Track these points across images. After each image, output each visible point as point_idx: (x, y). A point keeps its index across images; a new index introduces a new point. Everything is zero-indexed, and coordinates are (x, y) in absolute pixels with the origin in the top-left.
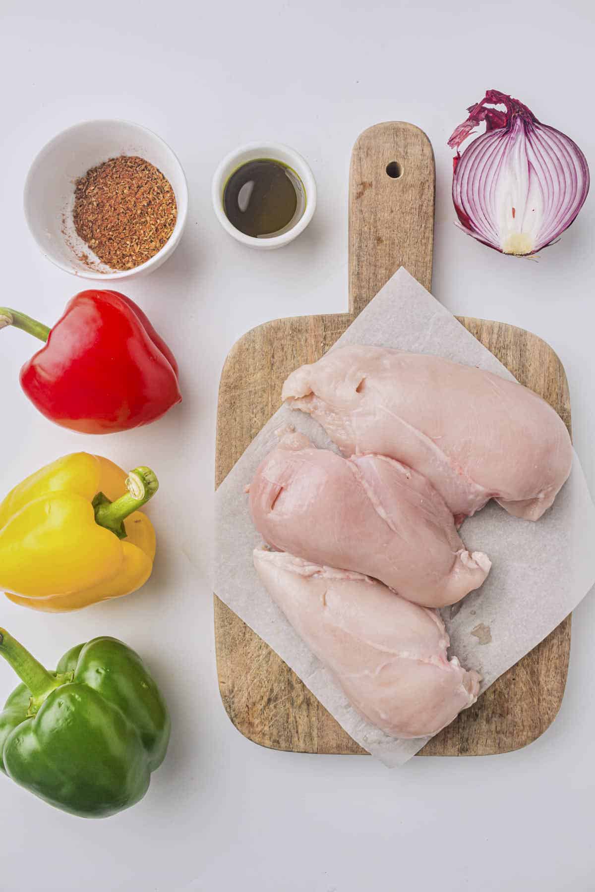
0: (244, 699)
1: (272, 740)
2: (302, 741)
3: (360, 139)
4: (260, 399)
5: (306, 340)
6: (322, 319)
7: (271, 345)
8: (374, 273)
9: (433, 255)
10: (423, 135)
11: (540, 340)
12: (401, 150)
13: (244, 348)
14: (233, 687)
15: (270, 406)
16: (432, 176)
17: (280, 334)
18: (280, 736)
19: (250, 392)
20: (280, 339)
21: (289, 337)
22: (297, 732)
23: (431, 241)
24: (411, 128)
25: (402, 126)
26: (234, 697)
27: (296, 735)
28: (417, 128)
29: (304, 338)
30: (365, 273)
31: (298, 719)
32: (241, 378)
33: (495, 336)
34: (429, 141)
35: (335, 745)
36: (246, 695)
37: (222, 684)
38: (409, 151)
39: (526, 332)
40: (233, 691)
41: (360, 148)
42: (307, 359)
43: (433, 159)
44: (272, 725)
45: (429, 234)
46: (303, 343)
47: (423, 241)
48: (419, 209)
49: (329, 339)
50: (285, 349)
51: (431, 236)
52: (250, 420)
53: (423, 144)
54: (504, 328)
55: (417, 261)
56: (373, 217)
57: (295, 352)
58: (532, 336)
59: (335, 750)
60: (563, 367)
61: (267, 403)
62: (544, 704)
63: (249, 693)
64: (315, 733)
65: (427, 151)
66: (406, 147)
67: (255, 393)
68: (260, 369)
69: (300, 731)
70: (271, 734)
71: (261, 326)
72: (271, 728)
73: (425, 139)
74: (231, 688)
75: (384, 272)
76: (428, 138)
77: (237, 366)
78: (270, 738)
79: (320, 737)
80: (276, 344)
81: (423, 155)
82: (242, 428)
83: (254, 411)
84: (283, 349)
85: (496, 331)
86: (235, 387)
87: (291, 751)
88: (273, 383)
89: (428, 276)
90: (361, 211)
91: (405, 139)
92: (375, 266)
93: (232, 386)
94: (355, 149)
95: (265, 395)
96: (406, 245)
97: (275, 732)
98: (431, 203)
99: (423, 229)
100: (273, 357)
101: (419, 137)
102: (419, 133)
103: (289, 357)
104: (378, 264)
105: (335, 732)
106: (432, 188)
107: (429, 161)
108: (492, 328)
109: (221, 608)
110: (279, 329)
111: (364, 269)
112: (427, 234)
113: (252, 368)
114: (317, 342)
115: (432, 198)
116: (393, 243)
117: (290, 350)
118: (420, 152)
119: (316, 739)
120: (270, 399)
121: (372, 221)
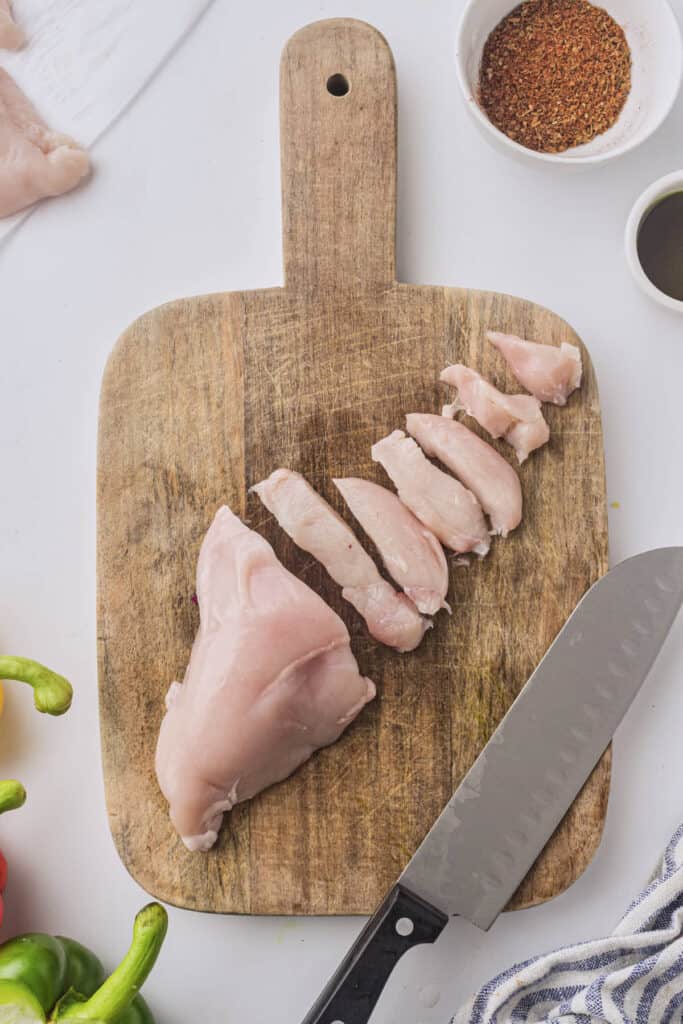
0: (144, 838)
1: (185, 895)
2: (228, 897)
3: (290, 44)
4: (157, 412)
5: (220, 327)
6: (240, 297)
7: (171, 334)
8: (313, 230)
9: (396, 202)
10: (376, 35)
11: (554, 316)
12: (347, 57)
13: (133, 340)
14: (129, 822)
15: (171, 420)
16: (392, 91)
17: (183, 320)
18: (197, 890)
19: (143, 402)
20: (183, 326)
21: (195, 324)
22: (221, 883)
23: (392, 182)
24: (360, 26)
25: (348, 25)
26: (129, 835)
27: (219, 887)
28: (368, 25)
29: (217, 323)
30: (301, 229)
31: (222, 866)
32: (128, 382)
33: (488, 312)
34: (386, 44)
35: (275, 903)
36: (147, 832)
37: (112, 817)
38: (358, 58)
39: (532, 305)
40: (127, 827)
41: (289, 57)
42: (222, 353)
43: (393, 68)
44: (186, 875)
45: (388, 172)
46: (215, 330)
47: (381, 182)
48: (374, 137)
49: (253, 324)
50: (190, 341)
51: (392, 175)
52: (144, 442)
53: (377, 48)
54: (500, 300)
55: (373, 210)
56: (309, 152)
57: (204, 344)
58: (542, 309)
59: (276, 910)
60: (586, 351)
61: (168, 416)
62: (577, 836)
63: (151, 829)
64: (246, 886)
65: (383, 56)
66: (353, 53)
67: (150, 403)
68: (155, 371)
69: (224, 884)
70: (184, 887)
71: (157, 310)
72: (184, 879)
73: (380, 42)
74: (125, 822)
75: (328, 227)
76: (384, 40)
77: (123, 366)
78: (183, 893)
79: (255, 891)
80: (177, 333)
81: (377, 63)
82: (132, 452)
83: (149, 428)
84: (187, 340)
85: (489, 302)
86: (122, 397)
87: (214, 912)
88: (175, 389)
89: (391, 231)
90: (293, 144)
91: (352, 42)
92: (315, 220)
93: (117, 395)
94: (283, 59)
95: (164, 406)
96: (357, 188)
97: (189, 885)
98: (392, 129)
99: (381, 165)
100: (174, 352)
101: (372, 38)
102: (372, 32)
103: (196, 351)
104: (319, 216)
105: (274, 882)
106: (392, 107)
107: (385, 71)
108: (483, 301)
109: (107, 708)
110: (180, 312)
111: (299, 224)
112: (386, 173)
113: (144, 369)
114: (235, 329)
115: (393, 122)
116: (339, 187)
117: (197, 343)
118: (374, 60)
119: (248, 893)
120: (171, 410)
121: (309, 157)
